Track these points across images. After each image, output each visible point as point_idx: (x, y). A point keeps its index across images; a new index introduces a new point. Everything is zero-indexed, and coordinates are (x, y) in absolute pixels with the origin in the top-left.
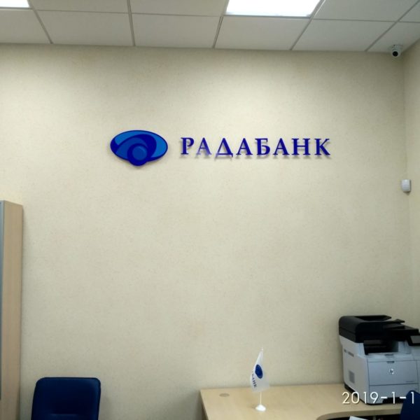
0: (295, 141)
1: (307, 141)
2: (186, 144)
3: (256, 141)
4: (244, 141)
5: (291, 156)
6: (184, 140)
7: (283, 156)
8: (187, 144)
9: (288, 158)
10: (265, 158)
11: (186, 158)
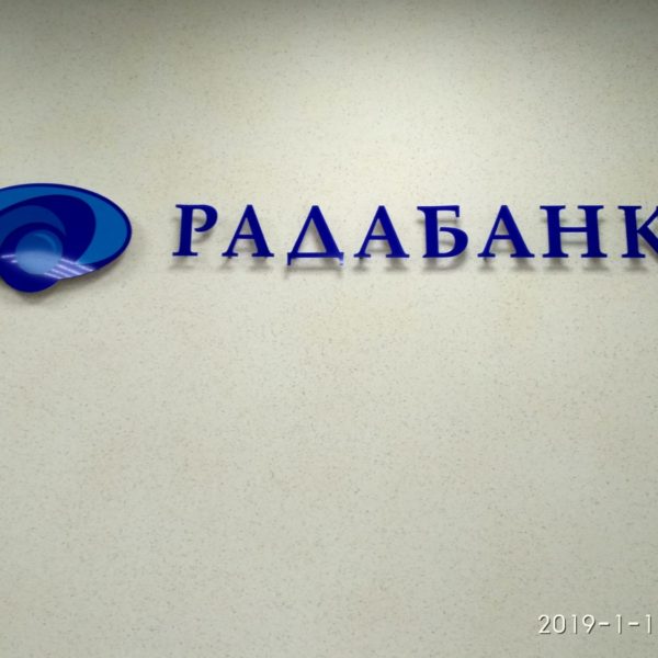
0: (553, 213)
1: (591, 212)
2: (193, 223)
3: (422, 215)
4: (382, 214)
5: (539, 262)
6: (187, 211)
7: (512, 262)
8: (195, 225)
9: (531, 269)
10: (453, 267)
11: (190, 268)
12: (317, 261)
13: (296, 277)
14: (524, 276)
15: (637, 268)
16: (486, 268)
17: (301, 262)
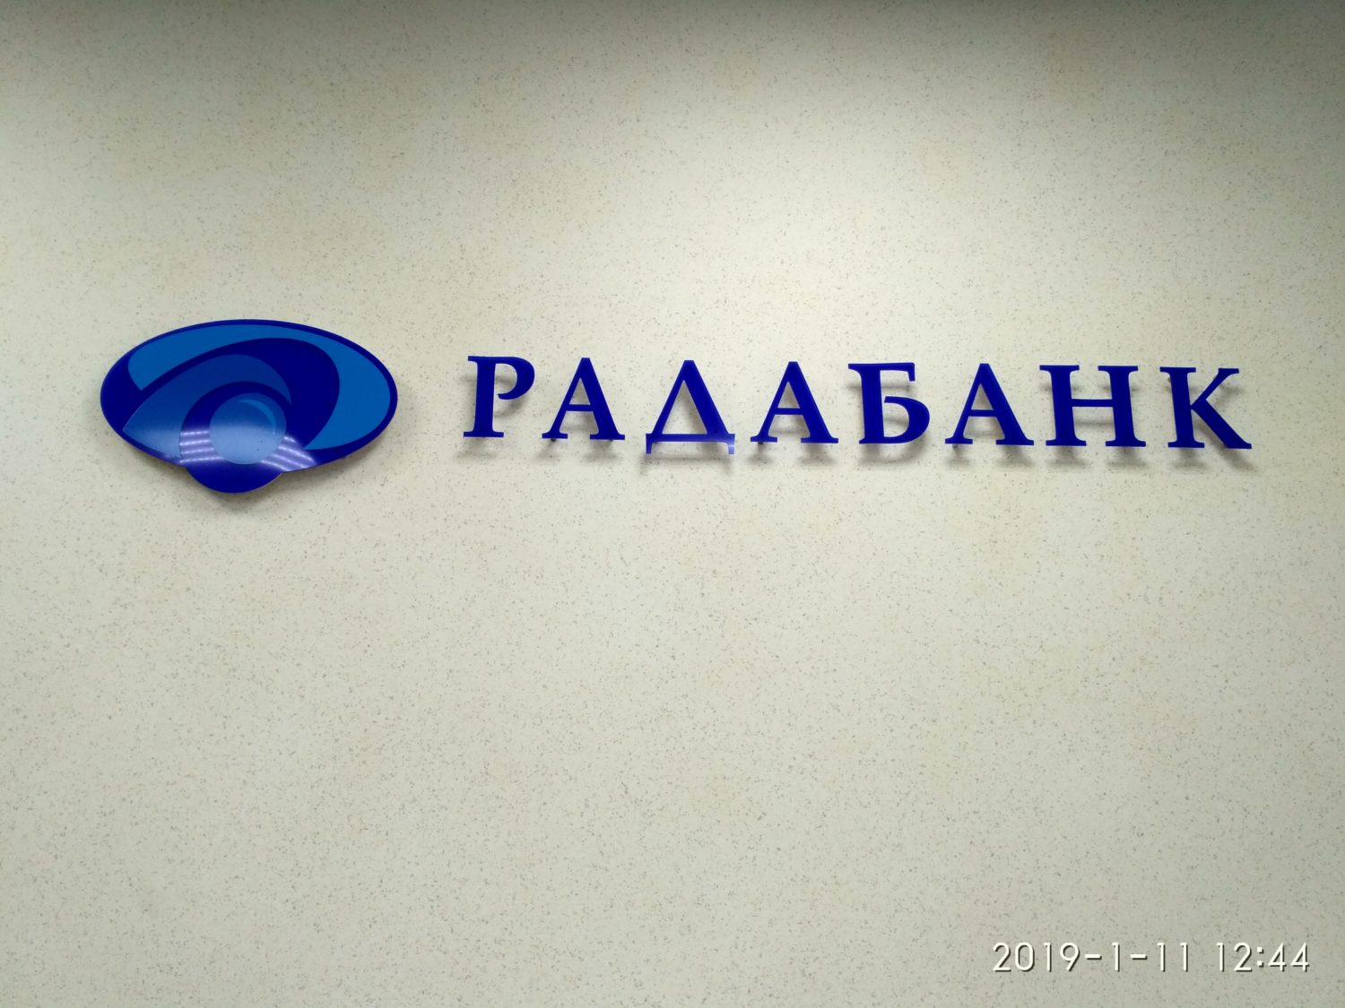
0: (1060, 377)
1: (1119, 377)
2: (495, 385)
3: (856, 377)
4: (793, 375)
5: (1040, 452)
6: (486, 367)
7: (998, 452)
8: (498, 389)
9: (1027, 463)
10: (906, 459)
11: (490, 456)
12: (691, 448)
13: (658, 473)
14: (1018, 474)
15: (1191, 464)
16: (958, 461)
17: (666, 448)
